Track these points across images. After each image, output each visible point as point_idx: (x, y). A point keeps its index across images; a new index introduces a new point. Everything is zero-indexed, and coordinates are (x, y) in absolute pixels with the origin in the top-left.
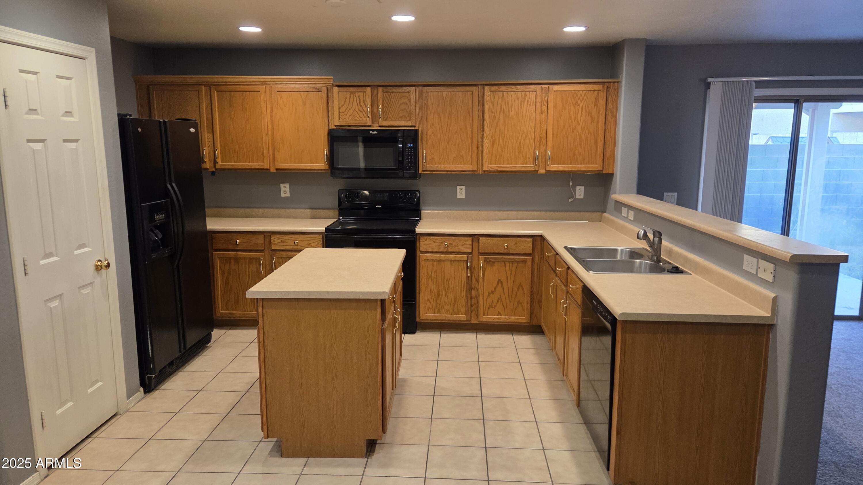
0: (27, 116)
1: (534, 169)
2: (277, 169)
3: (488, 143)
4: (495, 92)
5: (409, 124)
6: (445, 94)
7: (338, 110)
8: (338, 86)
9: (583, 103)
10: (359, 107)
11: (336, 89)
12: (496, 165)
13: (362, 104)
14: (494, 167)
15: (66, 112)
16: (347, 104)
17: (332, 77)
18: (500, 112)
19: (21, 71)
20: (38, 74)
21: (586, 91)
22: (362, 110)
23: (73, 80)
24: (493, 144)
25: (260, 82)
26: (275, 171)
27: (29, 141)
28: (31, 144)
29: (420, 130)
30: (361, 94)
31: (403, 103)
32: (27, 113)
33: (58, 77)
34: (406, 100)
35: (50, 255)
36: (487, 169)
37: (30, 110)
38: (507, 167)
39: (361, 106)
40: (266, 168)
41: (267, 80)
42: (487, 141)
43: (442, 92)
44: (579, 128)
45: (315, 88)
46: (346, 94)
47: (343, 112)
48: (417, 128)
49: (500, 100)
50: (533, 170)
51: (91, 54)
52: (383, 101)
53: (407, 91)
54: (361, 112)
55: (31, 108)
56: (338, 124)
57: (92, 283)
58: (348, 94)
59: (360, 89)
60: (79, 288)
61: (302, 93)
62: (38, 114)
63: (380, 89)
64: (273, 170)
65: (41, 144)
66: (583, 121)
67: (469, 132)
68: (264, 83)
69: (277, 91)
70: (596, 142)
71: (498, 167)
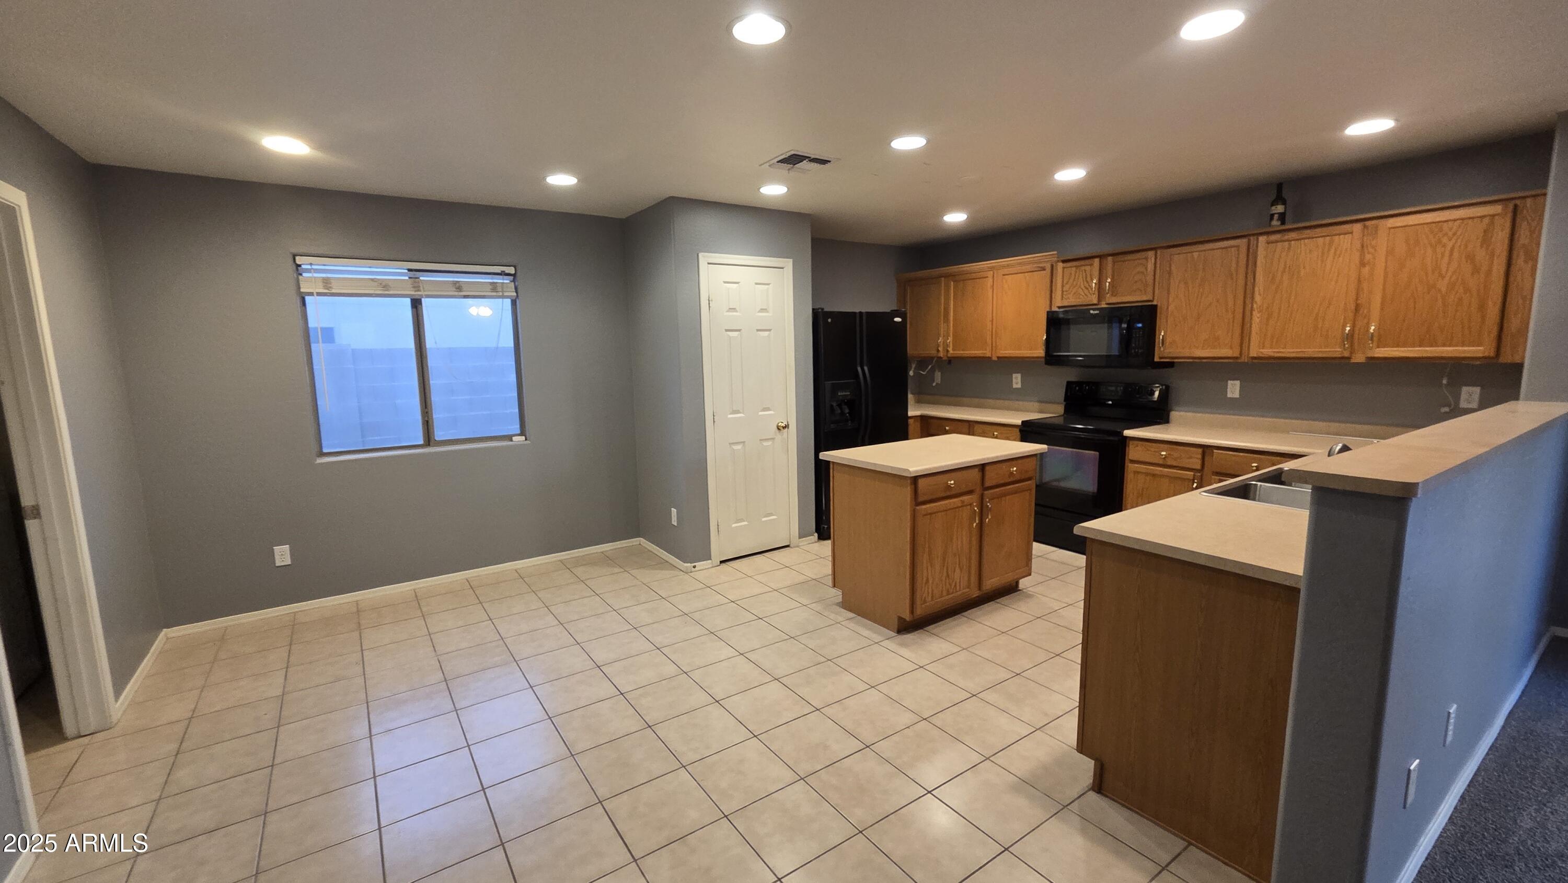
0: (728, 313)
1: (1340, 354)
2: (998, 357)
3: (1258, 318)
4: (1277, 242)
5: (1145, 298)
6: (1196, 255)
7: (1061, 289)
8: (1064, 261)
9: (1453, 241)
10: (1085, 282)
11: (1061, 265)
12: (1271, 348)
13: (1089, 279)
14: (1268, 352)
15: (761, 309)
16: (1071, 281)
17: (1055, 252)
18: (1284, 271)
19: (725, 282)
20: (740, 284)
21: (1463, 219)
22: (1087, 287)
23: (771, 285)
24: (1268, 320)
25: (989, 267)
26: (996, 359)
27: (727, 330)
28: (728, 333)
29: (1159, 304)
30: (1088, 268)
31: (1138, 273)
32: (728, 311)
33: (757, 284)
34: (1143, 269)
35: (737, 412)
36: (1255, 355)
37: (730, 309)
38: (1289, 351)
39: (1087, 282)
40: (987, 356)
41: (994, 265)
42: (1258, 315)
43: (1192, 252)
44: (1443, 285)
45: (1039, 267)
46: (1071, 268)
47: (1066, 291)
48: (1155, 303)
49: (1284, 254)
50: (1340, 356)
51: (788, 264)
52: (1113, 272)
53: (1144, 257)
54: (1087, 289)
55: (731, 307)
56: (1060, 305)
57: (773, 439)
58: (1074, 269)
59: (1087, 262)
60: (760, 440)
61: (1026, 274)
62: (737, 312)
63: (1110, 258)
64: (994, 358)
65: (737, 333)
66: (1454, 272)
67: (1231, 304)
68: (992, 269)
69: (1004, 275)
70: (1482, 307)
71: (1274, 352)
